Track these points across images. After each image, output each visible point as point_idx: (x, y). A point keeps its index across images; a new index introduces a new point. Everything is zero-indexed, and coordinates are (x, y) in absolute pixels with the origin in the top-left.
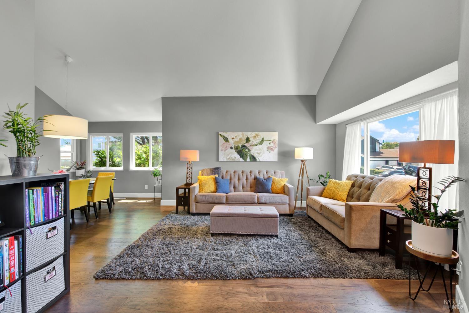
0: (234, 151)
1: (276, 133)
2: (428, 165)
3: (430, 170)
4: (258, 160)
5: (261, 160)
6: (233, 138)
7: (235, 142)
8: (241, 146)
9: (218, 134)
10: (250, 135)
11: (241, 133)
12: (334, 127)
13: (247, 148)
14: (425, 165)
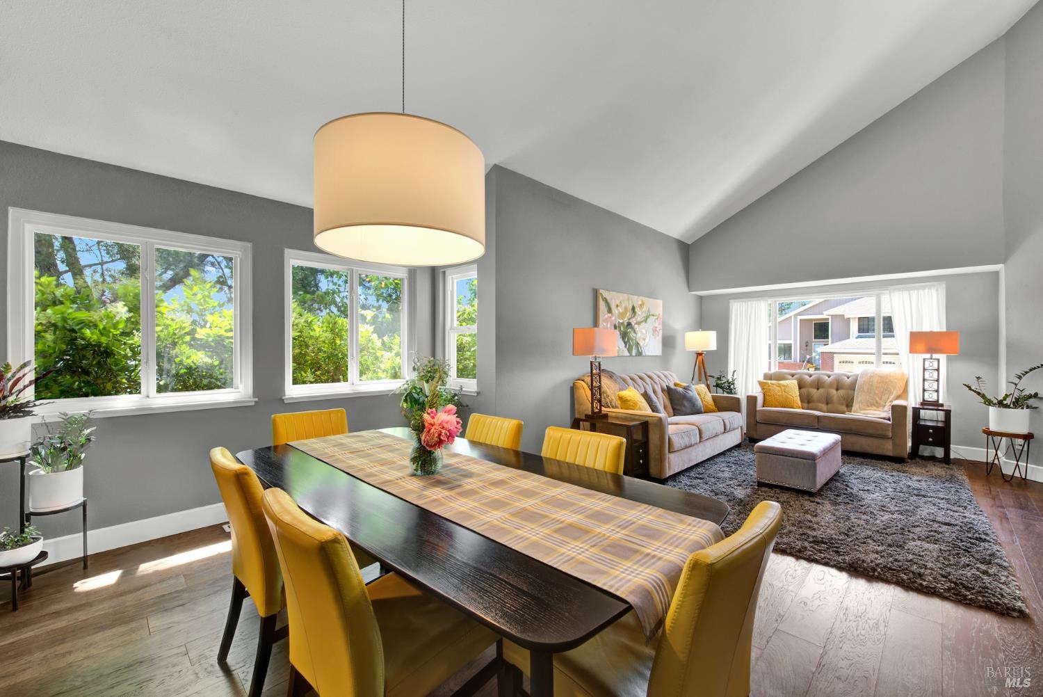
0: (617, 332)
1: (660, 302)
2: (935, 356)
3: (938, 360)
4: (644, 354)
5: (647, 354)
6: (617, 306)
7: (622, 315)
8: (626, 324)
9: (596, 293)
10: (637, 300)
11: (625, 295)
12: (701, 298)
13: (632, 328)
14: (932, 356)
